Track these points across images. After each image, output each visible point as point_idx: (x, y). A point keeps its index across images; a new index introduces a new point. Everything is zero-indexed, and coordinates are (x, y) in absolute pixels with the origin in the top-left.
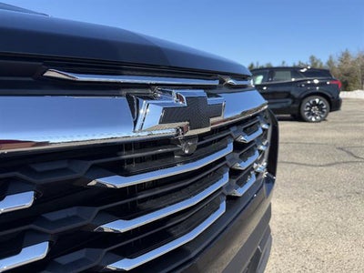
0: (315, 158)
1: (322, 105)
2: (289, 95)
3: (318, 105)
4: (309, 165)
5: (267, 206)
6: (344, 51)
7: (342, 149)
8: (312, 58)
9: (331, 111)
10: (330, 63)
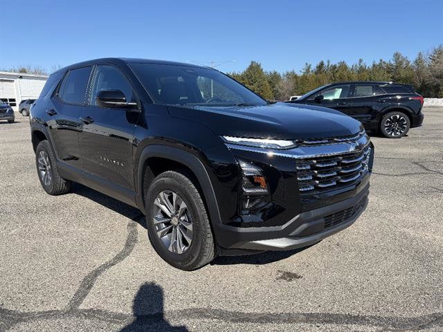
0: (392, 170)
1: (403, 120)
2: (370, 110)
3: (398, 121)
4: (387, 175)
5: (367, 183)
6: (437, 47)
7: (417, 163)
8: (397, 56)
9: (411, 127)
10: (419, 62)
